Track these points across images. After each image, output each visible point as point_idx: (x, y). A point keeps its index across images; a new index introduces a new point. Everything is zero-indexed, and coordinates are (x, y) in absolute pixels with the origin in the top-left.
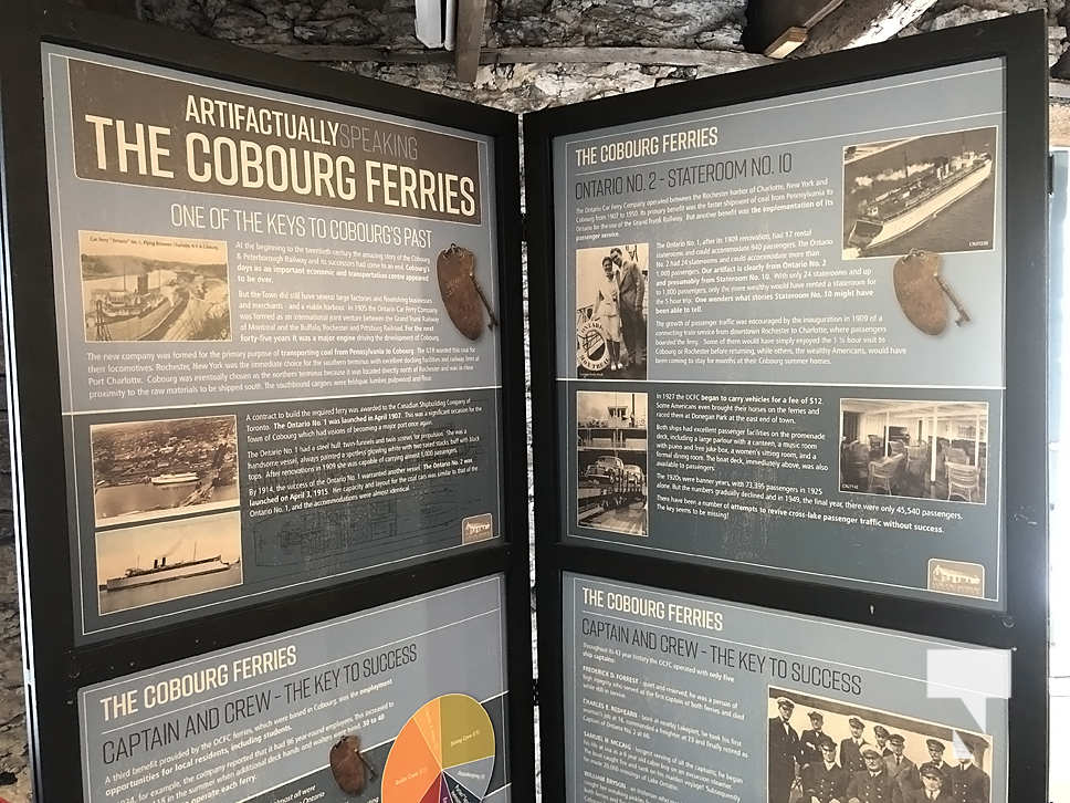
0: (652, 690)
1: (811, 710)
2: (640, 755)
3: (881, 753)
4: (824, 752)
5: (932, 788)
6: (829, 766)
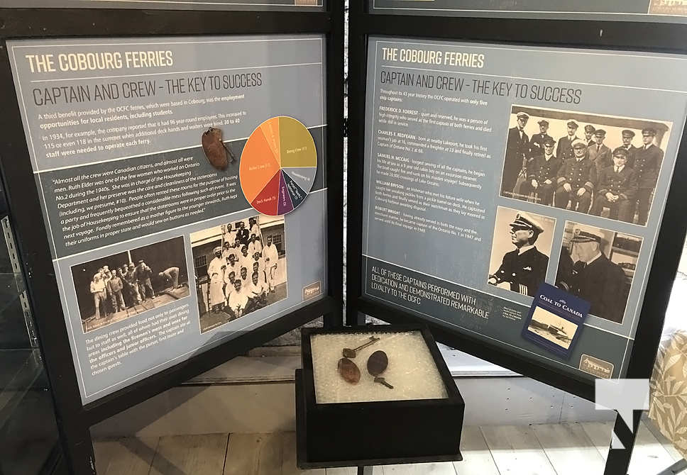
0: (428, 118)
1: (541, 119)
2: (416, 165)
3: (586, 144)
4: (546, 148)
5: (619, 164)
6: (548, 158)
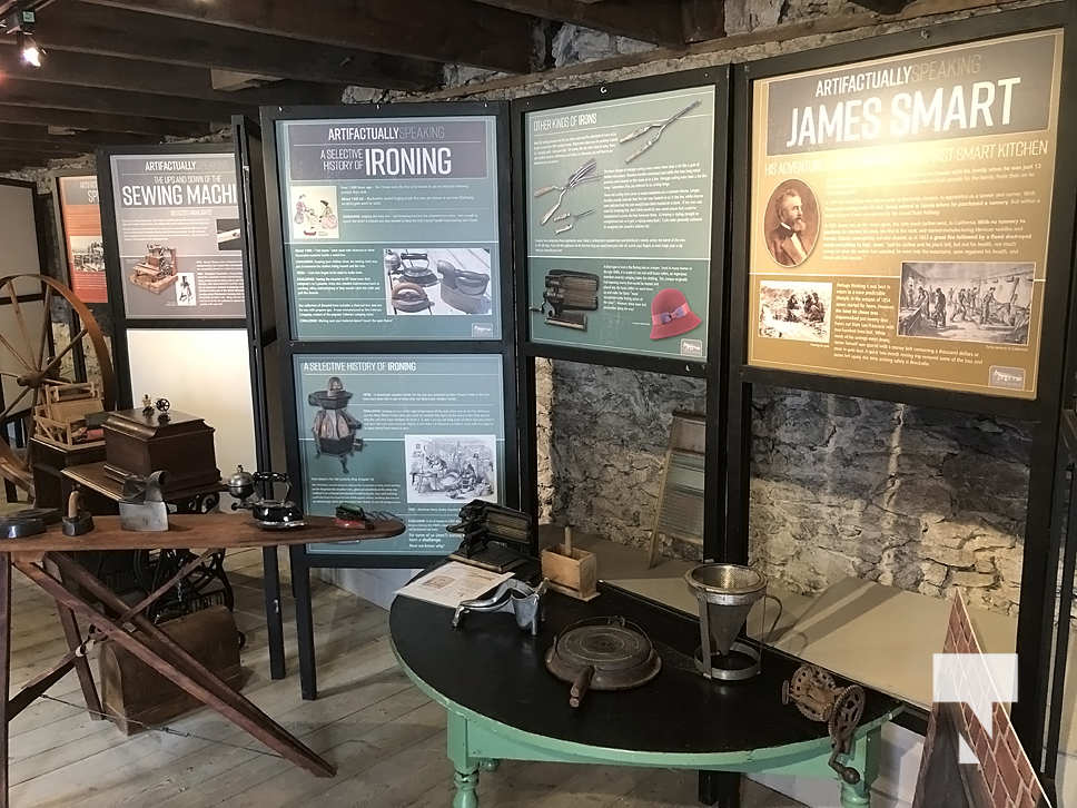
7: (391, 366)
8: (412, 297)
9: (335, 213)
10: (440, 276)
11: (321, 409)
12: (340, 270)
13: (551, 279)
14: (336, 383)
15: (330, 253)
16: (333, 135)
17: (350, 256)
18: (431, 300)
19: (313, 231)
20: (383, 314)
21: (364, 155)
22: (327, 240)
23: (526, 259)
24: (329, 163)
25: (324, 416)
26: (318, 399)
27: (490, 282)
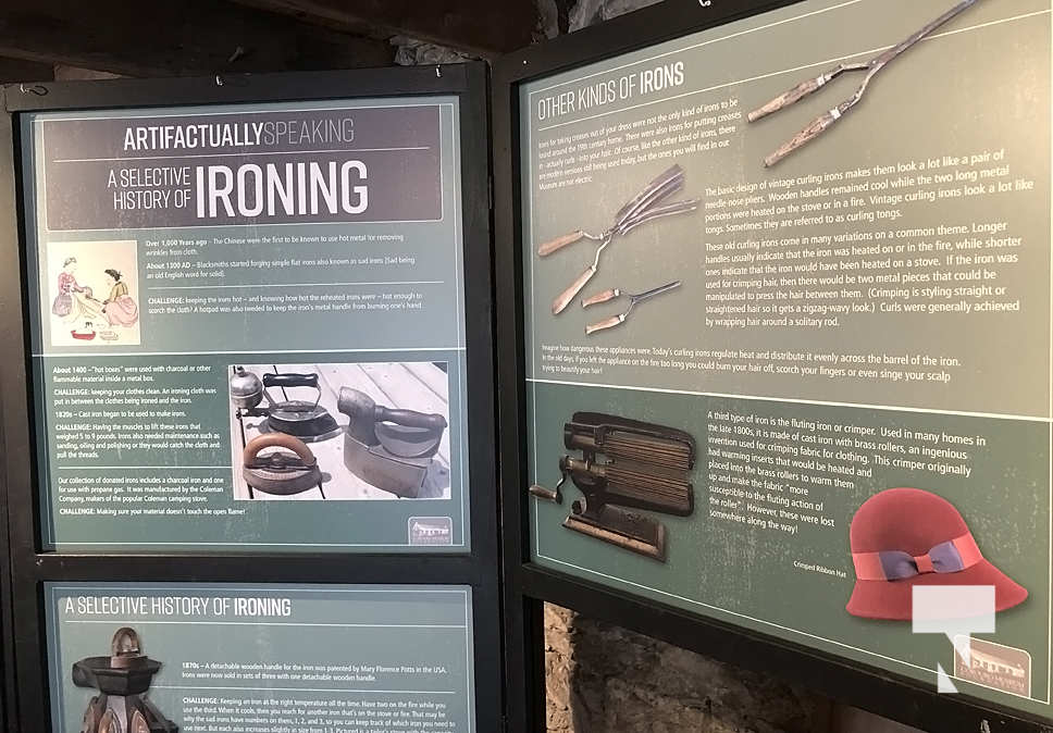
7: (241, 605)
8: (285, 464)
9: (134, 292)
10: (342, 420)
11: (97, 693)
12: (142, 408)
13: (577, 431)
14: (128, 642)
15: (121, 375)
16: (133, 140)
17: (162, 381)
18: (322, 470)
19: (88, 331)
20: (226, 498)
21: (193, 180)
22: (115, 348)
23: (523, 387)
24: (124, 196)
25: (103, 710)
26: (90, 673)
27: (446, 433)
